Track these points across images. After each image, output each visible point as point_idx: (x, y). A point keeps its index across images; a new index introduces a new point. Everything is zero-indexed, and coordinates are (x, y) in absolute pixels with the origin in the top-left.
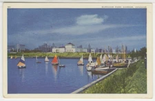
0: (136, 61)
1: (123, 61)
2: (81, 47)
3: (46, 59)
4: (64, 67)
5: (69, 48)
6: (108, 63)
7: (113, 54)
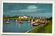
0: (48, 22)
1: (44, 22)
2: (29, 16)
3: (17, 20)
4: (23, 23)
5: (25, 17)
6: (38, 22)
7: (40, 19)
